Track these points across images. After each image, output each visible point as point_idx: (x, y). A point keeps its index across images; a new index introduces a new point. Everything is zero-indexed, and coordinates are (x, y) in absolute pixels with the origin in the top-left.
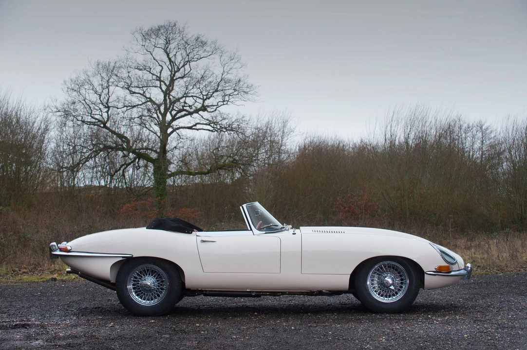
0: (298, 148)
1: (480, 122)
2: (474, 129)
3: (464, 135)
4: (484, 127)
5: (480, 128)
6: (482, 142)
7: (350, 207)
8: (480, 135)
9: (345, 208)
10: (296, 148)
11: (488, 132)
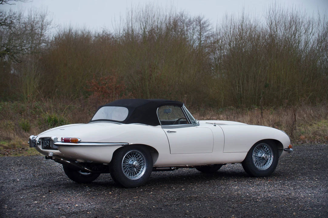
0: (54, 38)
1: (199, 17)
2: (194, 23)
3: (186, 28)
4: (202, 22)
5: (199, 22)
6: (200, 33)
7: (102, 88)
8: (198, 28)
9: (98, 88)
10: (53, 38)
11: (205, 25)
